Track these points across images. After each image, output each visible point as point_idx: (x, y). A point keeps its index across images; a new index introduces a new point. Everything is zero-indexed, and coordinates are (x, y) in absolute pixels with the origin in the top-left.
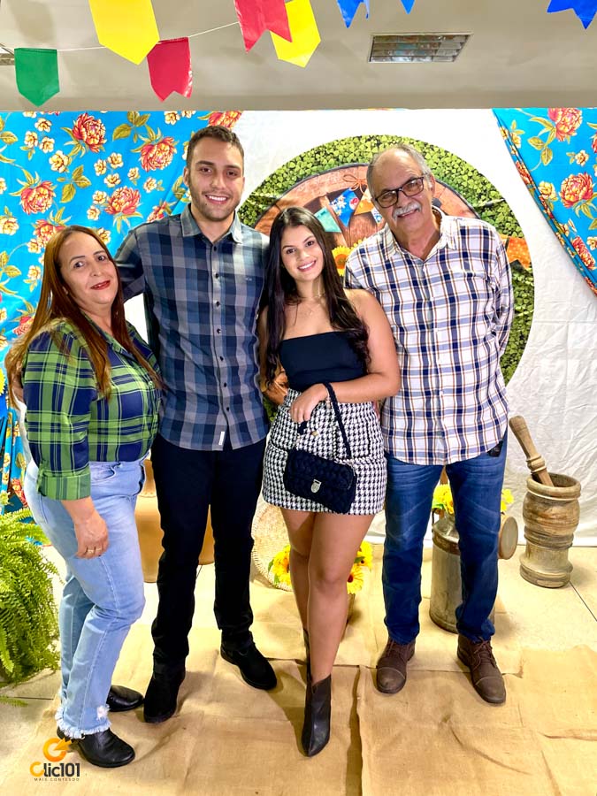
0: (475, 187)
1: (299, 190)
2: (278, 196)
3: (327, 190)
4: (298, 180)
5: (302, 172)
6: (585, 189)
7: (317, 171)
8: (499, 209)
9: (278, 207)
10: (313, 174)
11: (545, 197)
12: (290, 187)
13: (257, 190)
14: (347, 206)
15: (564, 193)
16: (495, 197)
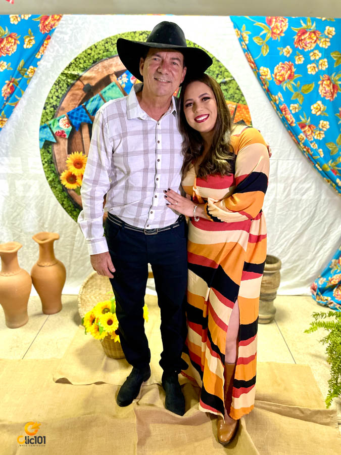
0: (214, 69)
1: (95, 69)
2: (81, 73)
3: (114, 69)
4: (94, 62)
5: (96, 57)
6: (289, 72)
7: (107, 56)
8: (231, 85)
9: (81, 81)
10: (104, 58)
11: (264, 77)
12: (88, 67)
13: (66, 69)
14: (129, 81)
15: (276, 75)
16: (227, 77)
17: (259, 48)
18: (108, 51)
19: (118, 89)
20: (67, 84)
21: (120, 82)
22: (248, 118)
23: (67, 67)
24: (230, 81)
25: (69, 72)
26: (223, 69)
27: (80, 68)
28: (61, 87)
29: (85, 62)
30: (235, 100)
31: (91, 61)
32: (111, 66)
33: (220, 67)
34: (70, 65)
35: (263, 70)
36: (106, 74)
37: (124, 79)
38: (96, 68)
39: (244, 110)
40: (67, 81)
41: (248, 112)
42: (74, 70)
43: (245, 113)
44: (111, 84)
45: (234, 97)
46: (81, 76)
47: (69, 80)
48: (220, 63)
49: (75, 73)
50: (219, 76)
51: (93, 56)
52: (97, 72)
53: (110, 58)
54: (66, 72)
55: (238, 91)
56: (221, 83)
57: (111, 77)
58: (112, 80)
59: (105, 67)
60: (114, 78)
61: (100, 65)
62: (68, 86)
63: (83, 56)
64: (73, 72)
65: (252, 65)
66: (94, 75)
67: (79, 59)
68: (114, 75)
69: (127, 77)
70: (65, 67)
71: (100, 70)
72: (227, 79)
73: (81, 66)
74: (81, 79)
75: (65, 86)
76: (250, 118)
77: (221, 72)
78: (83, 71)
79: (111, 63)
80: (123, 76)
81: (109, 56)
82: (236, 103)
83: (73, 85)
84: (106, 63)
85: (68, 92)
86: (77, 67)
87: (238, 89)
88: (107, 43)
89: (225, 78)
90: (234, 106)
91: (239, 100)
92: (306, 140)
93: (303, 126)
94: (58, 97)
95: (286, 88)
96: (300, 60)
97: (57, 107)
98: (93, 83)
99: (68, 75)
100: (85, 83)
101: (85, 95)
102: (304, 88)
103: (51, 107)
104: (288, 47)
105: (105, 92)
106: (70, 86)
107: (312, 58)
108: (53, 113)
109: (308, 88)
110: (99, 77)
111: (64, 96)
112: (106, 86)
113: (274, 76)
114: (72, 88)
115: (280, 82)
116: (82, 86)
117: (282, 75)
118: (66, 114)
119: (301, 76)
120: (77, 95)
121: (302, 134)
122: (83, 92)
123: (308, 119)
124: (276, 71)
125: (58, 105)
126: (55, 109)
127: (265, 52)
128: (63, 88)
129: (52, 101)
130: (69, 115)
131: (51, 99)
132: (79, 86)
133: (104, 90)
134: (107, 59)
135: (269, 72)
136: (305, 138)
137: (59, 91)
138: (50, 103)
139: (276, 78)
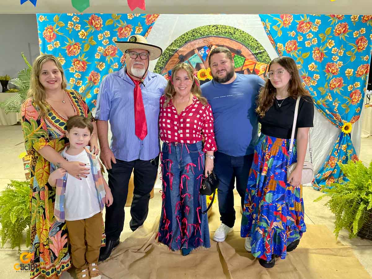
0: (254, 45)
3: (197, 46)
12: (182, 45)
16: (262, 49)
18: (194, 36)
19: (199, 57)
21: (200, 53)
24: (263, 52)
25: (171, 48)
30: (266, 62)
31: (184, 42)
32: (195, 44)
33: (258, 44)
34: (172, 44)
35: (279, 45)
36: (192, 49)
37: (202, 51)
38: (186, 46)
40: (170, 53)
44: (195, 55)
45: (265, 60)
46: (178, 50)
48: (258, 42)
49: (175, 48)
51: (186, 39)
52: (187, 48)
53: (195, 40)
56: (258, 53)
58: (195, 52)
59: (192, 45)
61: (189, 44)
63: (179, 39)
64: (173, 48)
66: (185, 49)
67: (177, 41)
68: (197, 49)
69: (204, 51)
70: (169, 45)
71: (189, 47)
73: (178, 44)
75: (168, 56)
77: (258, 47)
78: (179, 47)
81: (195, 39)
82: (267, 64)
83: (173, 55)
85: (169, 59)
86: (176, 45)
87: (268, 56)
88: (194, 32)
89: (260, 50)
90: (266, 66)
92: (306, 86)
93: (304, 78)
94: (163, 62)
96: (300, 39)
97: (163, 68)
98: (185, 54)
100: (180, 54)
101: (179, 61)
102: (304, 55)
103: (159, 68)
105: (191, 59)
106: (171, 56)
107: (308, 38)
108: (160, 72)
109: (306, 55)
110: (188, 51)
111: (167, 62)
112: (192, 56)
115: (289, 52)
116: (178, 56)
117: (290, 48)
118: (167, 72)
119: (302, 48)
120: (175, 61)
122: (178, 59)
123: (306, 73)
126: (161, 69)
128: (166, 57)
129: (160, 64)
130: (169, 73)
132: (176, 56)
137: (165, 59)
138: (159, 66)
139: (287, 50)
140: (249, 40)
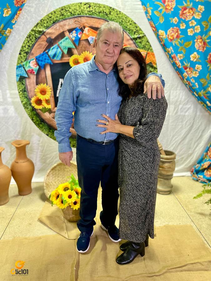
0: (133, 29)
1: (54, 28)
2: (45, 30)
3: (67, 28)
4: (54, 23)
5: (55, 19)
6: (177, 34)
7: (62, 19)
8: (143, 39)
9: (45, 35)
10: (61, 20)
11: (161, 37)
12: (50, 26)
13: (34, 27)
14: (77, 36)
15: (168, 36)
16: (141, 34)
17: (158, 18)
18: (63, 15)
19: (70, 41)
20: (35, 37)
21: (71, 36)
22: (154, 61)
23: (35, 26)
24: (143, 36)
25: (37, 29)
26: (138, 29)
27: (44, 27)
28: (31, 39)
29: (47, 22)
30: (146, 49)
31: (52, 22)
32: (65, 25)
33: (137, 27)
34: (37, 25)
35: (161, 32)
36: (62, 31)
37: (74, 34)
38: (55, 26)
39: (151, 55)
40: (35, 35)
41: (154, 57)
42: (40, 28)
43: (152, 57)
44: (65, 38)
45: (145, 47)
46: (45, 32)
47: (37, 35)
48: (136, 25)
49: (41, 30)
50: (136, 33)
51: (53, 19)
52: (56, 29)
53: (64, 20)
54: (34, 29)
55: (147, 43)
56: (137, 38)
57: (65, 33)
58: (66, 35)
59: (61, 26)
60: (67, 34)
61: (58, 24)
62: (36, 38)
63: (46, 18)
64: (40, 29)
65: (154, 29)
66: (54, 31)
67: (44, 20)
68: (67, 32)
69: (76, 33)
70: (34, 26)
71: (58, 28)
72: (141, 35)
73: (45, 25)
74: (45, 34)
75: (34, 38)
76: (156, 61)
77: (137, 31)
78: (46, 28)
79: (65, 23)
80: (73, 32)
81: (64, 18)
82: (146, 51)
83: (39, 38)
84: (62, 23)
85: (36, 43)
86: (42, 25)
87: (148, 42)
88: (62, 10)
89: (139, 34)
90: (146, 53)
91: (149, 49)
92: (188, 77)
93: (186, 68)
94: (29, 46)
95: (175, 44)
96: (183, 27)
97: (28, 53)
98: (53, 37)
99: (36, 31)
100: (48, 36)
101: (47, 45)
102: (186, 44)
103: (24, 53)
104: (176, 18)
105: (61, 43)
106: (37, 39)
107: (191, 25)
108: (25, 57)
109: (188, 44)
110: (57, 33)
111: (34, 45)
112: (62, 39)
113: (167, 36)
114: (39, 40)
115: (171, 40)
116: (45, 39)
117: (172, 36)
118: (35, 58)
119: (184, 36)
120: (42, 45)
121: (185, 73)
122: (46, 43)
123: (188, 64)
124: (168, 33)
125: (29, 52)
126: (27, 54)
127: (162, 21)
128: (32, 40)
129: (25, 49)
130: (36, 59)
131: (24, 48)
132: (44, 39)
133: (60, 42)
134: (62, 21)
135: (165, 33)
136: (187, 76)
137: (30, 42)
138: (24, 50)
139: (168, 38)
140: (127, 22)
